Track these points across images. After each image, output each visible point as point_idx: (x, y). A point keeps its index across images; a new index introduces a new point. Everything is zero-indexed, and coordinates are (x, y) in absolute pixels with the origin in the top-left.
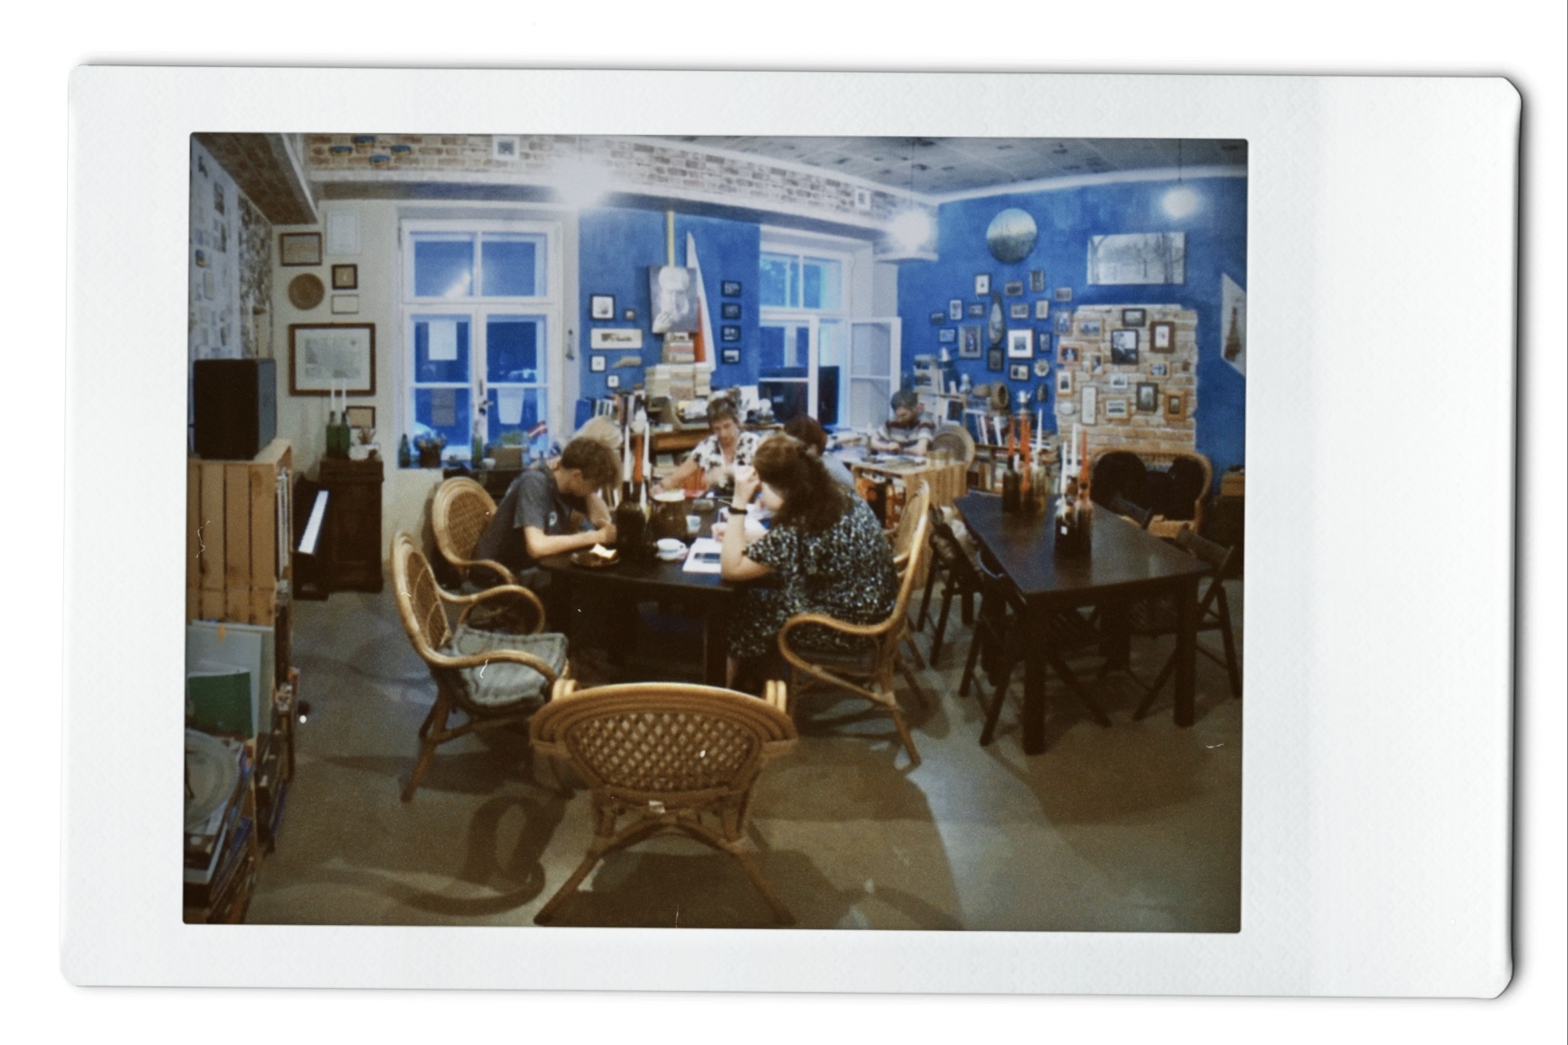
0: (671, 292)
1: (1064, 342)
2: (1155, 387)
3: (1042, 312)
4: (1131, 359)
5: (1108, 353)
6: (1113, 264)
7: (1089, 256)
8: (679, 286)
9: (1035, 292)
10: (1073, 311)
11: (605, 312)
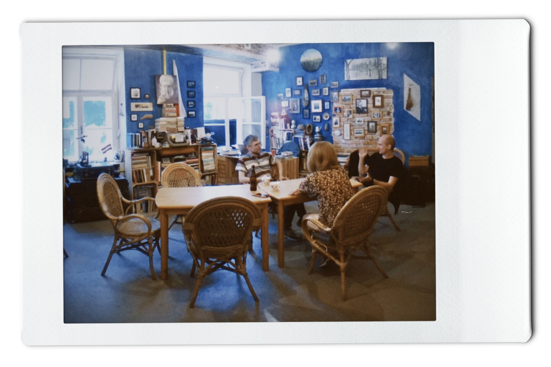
0: (165, 86)
1: (335, 105)
2: (376, 123)
3: (326, 93)
4: (365, 111)
5: (355, 109)
6: (356, 72)
7: (345, 68)
8: (168, 83)
9: (322, 84)
10: (339, 92)
11: (137, 95)
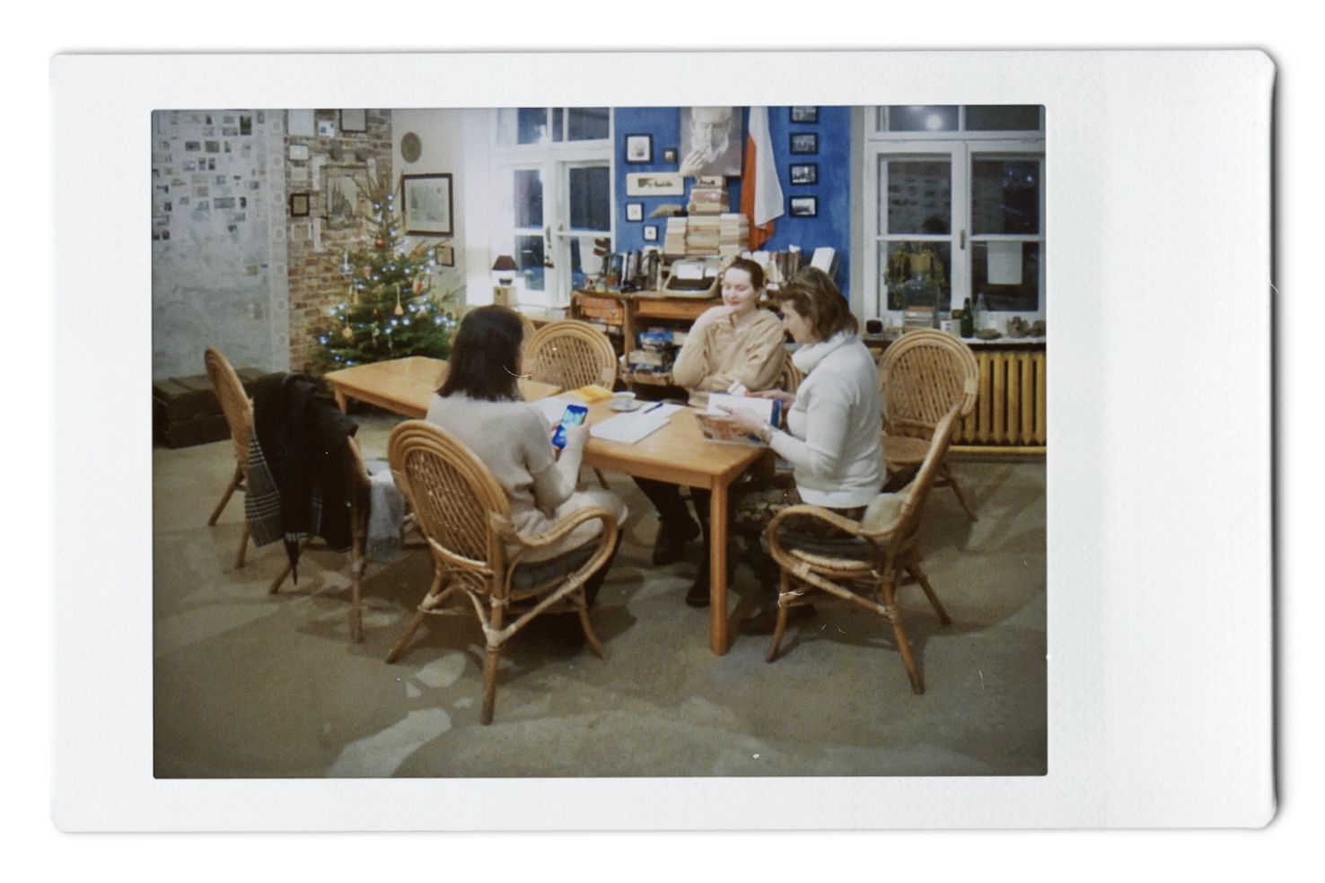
0: (705, 126)
11: (641, 154)
